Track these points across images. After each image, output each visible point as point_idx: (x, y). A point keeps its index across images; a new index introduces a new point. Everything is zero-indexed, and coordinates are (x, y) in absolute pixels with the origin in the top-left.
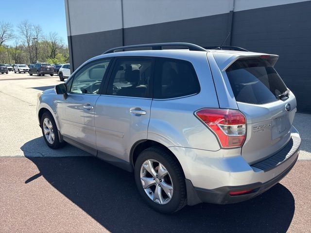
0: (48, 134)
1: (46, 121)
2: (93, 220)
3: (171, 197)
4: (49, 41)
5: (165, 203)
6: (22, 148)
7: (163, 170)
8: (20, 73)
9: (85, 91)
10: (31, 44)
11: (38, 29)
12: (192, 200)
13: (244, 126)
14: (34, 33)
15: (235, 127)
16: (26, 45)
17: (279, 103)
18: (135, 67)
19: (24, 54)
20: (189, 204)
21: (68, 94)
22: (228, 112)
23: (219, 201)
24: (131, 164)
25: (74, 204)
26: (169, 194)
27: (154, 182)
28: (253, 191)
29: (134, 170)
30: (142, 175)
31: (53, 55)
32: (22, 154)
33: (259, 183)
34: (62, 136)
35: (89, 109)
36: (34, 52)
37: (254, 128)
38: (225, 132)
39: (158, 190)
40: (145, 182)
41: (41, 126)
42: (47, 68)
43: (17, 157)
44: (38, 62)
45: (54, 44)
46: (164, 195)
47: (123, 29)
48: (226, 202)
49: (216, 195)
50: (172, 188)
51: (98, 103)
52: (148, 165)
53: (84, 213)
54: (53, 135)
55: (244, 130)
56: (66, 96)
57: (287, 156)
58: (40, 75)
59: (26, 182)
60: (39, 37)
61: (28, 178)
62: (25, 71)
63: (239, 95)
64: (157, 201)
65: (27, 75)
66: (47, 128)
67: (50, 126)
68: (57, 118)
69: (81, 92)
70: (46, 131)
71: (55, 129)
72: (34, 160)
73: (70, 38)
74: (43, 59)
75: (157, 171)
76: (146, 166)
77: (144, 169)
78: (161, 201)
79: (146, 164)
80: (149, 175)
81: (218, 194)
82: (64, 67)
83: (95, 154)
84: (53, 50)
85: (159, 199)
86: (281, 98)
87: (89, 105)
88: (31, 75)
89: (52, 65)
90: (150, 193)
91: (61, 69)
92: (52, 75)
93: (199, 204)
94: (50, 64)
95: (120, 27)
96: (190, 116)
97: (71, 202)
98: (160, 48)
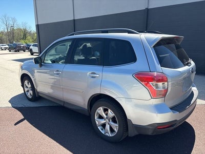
0: (28, 91)
1: (26, 82)
2: (64, 148)
3: (117, 131)
4: (22, 28)
5: (113, 135)
6: (10, 101)
7: (111, 114)
8: (2, 50)
9: (53, 62)
10: (9, 30)
11: (14, 20)
12: (132, 133)
13: (166, 83)
14: (11, 23)
15: (160, 84)
16: (6, 30)
17: (186, 68)
18: (89, 45)
19: (4, 37)
20: (129, 136)
21: (43, 64)
22: (155, 74)
23: (150, 133)
24: (88, 110)
25: (50, 138)
26: (115, 129)
27: (105, 121)
28: (172, 126)
29: (90, 114)
30: (96, 117)
31: (25, 37)
32: (10, 105)
33: (176, 120)
34: (38, 93)
35: (58, 74)
36: (12, 36)
37: (172, 84)
38: (154, 88)
39: (108, 127)
40: (99, 122)
41: (23, 86)
42: (21, 47)
43: (7, 107)
44: (14, 42)
45: (25, 30)
46: (112, 130)
47: (74, 20)
48: (155, 134)
49: (148, 129)
50: (117, 125)
51: (65, 70)
52: (100, 111)
53: (58, 144)
54: (31, 92)
55: (166, 86)
56: (41, 65)
57: (192, 102)
58: (16, 51)
59: (15, 124)
60: (15, 25)
61: (16, 121)
62: (6, 49)
63: (163, 63)
64: (107, 134)
65: (7, 51)
66: (27, 87)
67: (29, 86)
68: (35, 80)
69: (51, 62)
70: (26, 89)
71: (33, 88)
72: (20, 109)
73: (38, 26)
74: (17, 40)
75: (107, 114)
76: (99, 112)
77: (98, 113)
78: (110, 134)
79: (99, 110)
80: (101, 117)
81: (149, 129)
82: (33, 46)
83: (62, 104)
84: (25, 34)
85: (108, 133)
86: (187, 65)
87: (58, 71)
88: (10, 51)
89: (25, 45)
90: (102, 129)
91: (31, 47)
92: (24, 51)
93: (137, 135)
94: (23, 44)
95: (72, 19)
96: (130, 77)
97: (47, 137)
98: (107, 32)
